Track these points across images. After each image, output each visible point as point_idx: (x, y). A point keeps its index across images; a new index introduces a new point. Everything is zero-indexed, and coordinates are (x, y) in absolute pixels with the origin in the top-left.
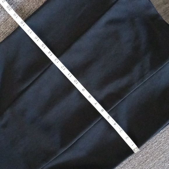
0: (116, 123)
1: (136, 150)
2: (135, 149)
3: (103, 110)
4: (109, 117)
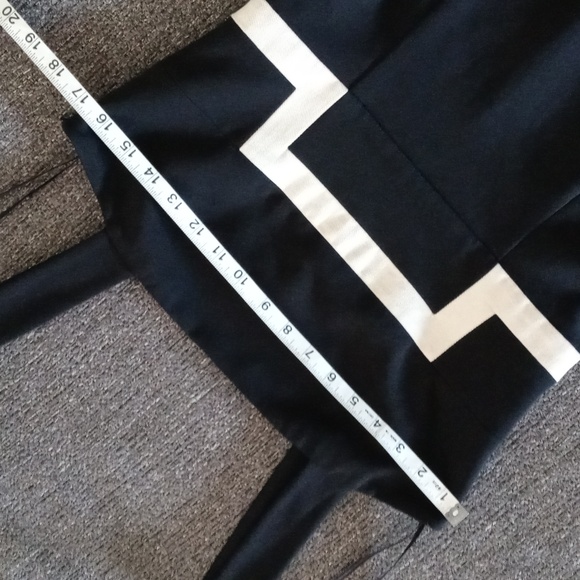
0: (381, 421)
1: (455, 513)
2: (452, 511)
3: (333, 376)
4: (355, 400)
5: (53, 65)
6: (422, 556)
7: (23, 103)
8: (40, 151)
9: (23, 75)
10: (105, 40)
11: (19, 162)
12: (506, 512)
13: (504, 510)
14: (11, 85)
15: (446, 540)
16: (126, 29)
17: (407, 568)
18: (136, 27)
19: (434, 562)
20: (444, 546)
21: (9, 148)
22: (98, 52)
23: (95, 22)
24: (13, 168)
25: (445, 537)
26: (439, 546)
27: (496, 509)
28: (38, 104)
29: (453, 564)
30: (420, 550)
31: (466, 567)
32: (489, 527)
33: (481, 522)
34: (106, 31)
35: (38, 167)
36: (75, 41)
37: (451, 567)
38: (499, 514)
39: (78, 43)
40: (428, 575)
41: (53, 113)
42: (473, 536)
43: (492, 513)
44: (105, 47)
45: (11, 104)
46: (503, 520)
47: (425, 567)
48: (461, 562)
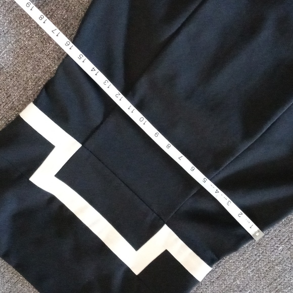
0: (219, 190)
5: (41, 18)
6: (247, 265)
7: (26, 48)
8: (37, 71)
9: (25, 33)
10: (66, 12)
11: (27, 78)
12: (289, 240)
13: (288, 238)
14: (20, 39)
15: (259, 256)
16: (76, 6)
17: (240, 272)
18: (81, 4)
19: (254, 268)
20: (258, 259)
21: (21, 71)
22: (63, 19)
23: (60, 3)
24: (24, 81)
25: (258, 254)
26: (255, 259)
27: (284, 238)
28: (34, 47)
29: (264, 268)
30: (246, 262)
31: (270, 270)
32: (281, 248)
33: (276, 246)
34: (66, 8)
35: (37, 80)
36: (51, 14)
37: (263, 270)
38: (286, 241)
39: (52, 15)
40: (251, 275)
41: (42, 52)
42: (273, 253)
43: (282, 240)
44: (66, 16)
45: (21, 49)
46: (287, 243)
47: (249, 271)
48: (268, 267)
